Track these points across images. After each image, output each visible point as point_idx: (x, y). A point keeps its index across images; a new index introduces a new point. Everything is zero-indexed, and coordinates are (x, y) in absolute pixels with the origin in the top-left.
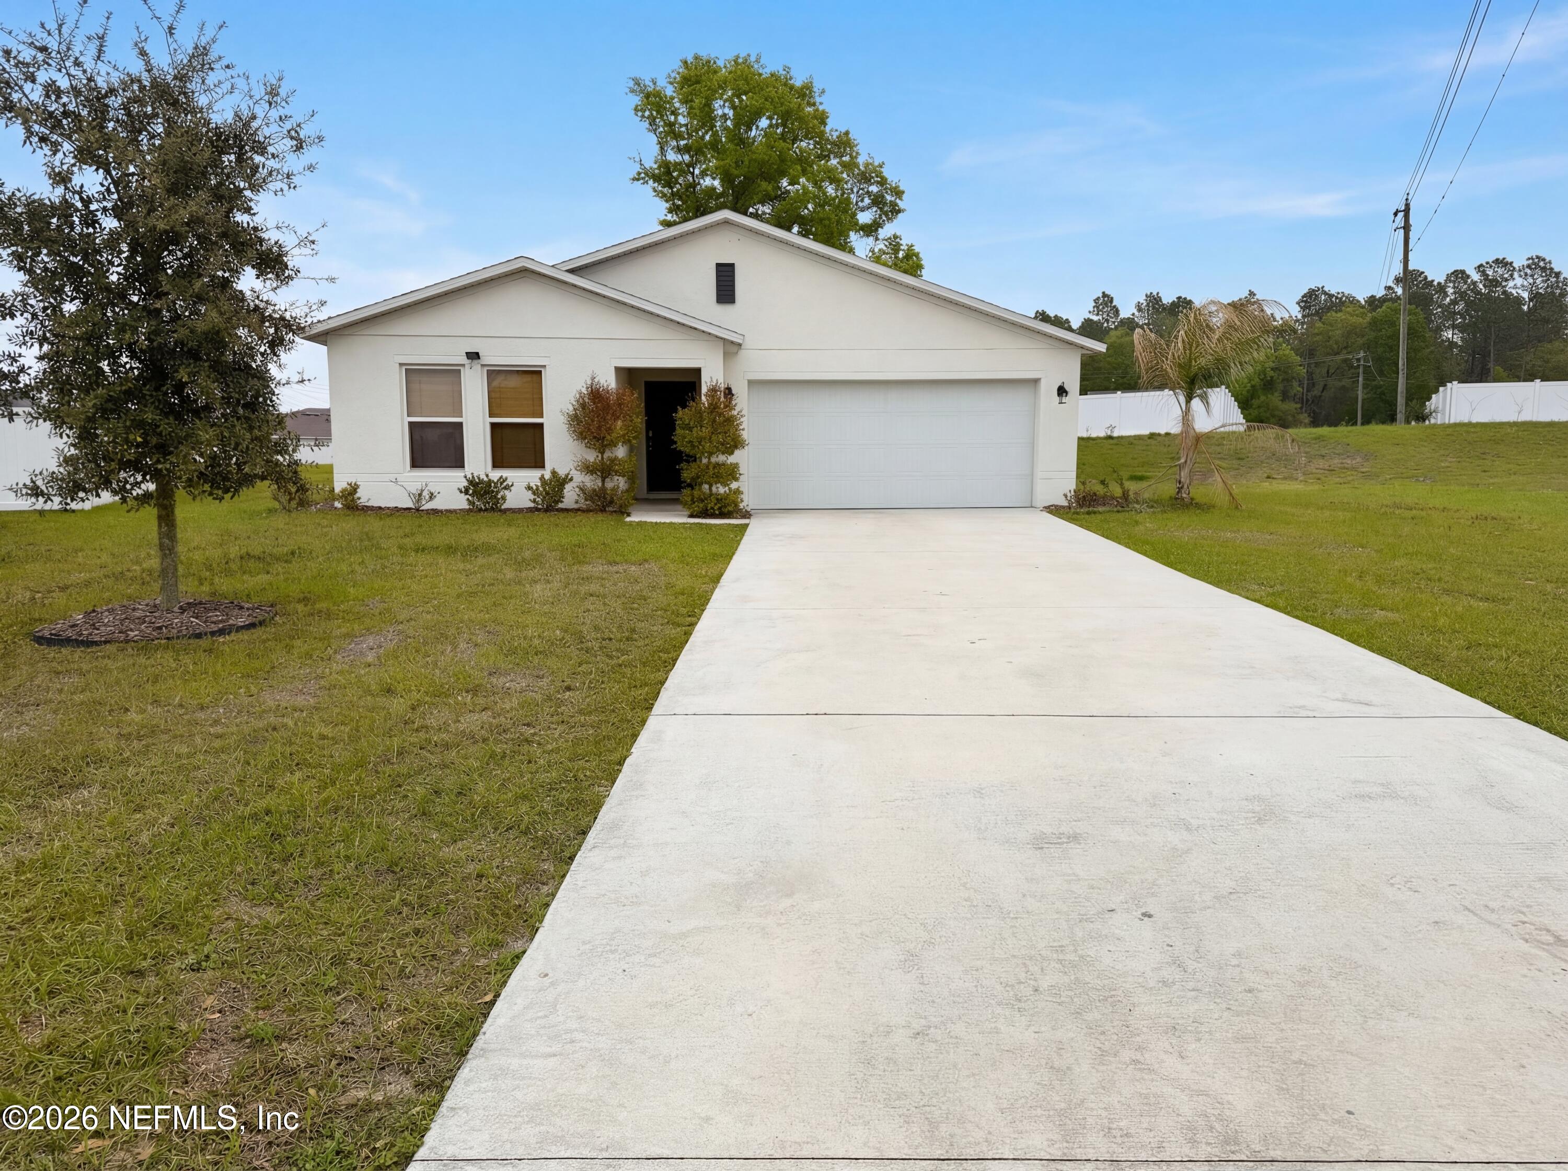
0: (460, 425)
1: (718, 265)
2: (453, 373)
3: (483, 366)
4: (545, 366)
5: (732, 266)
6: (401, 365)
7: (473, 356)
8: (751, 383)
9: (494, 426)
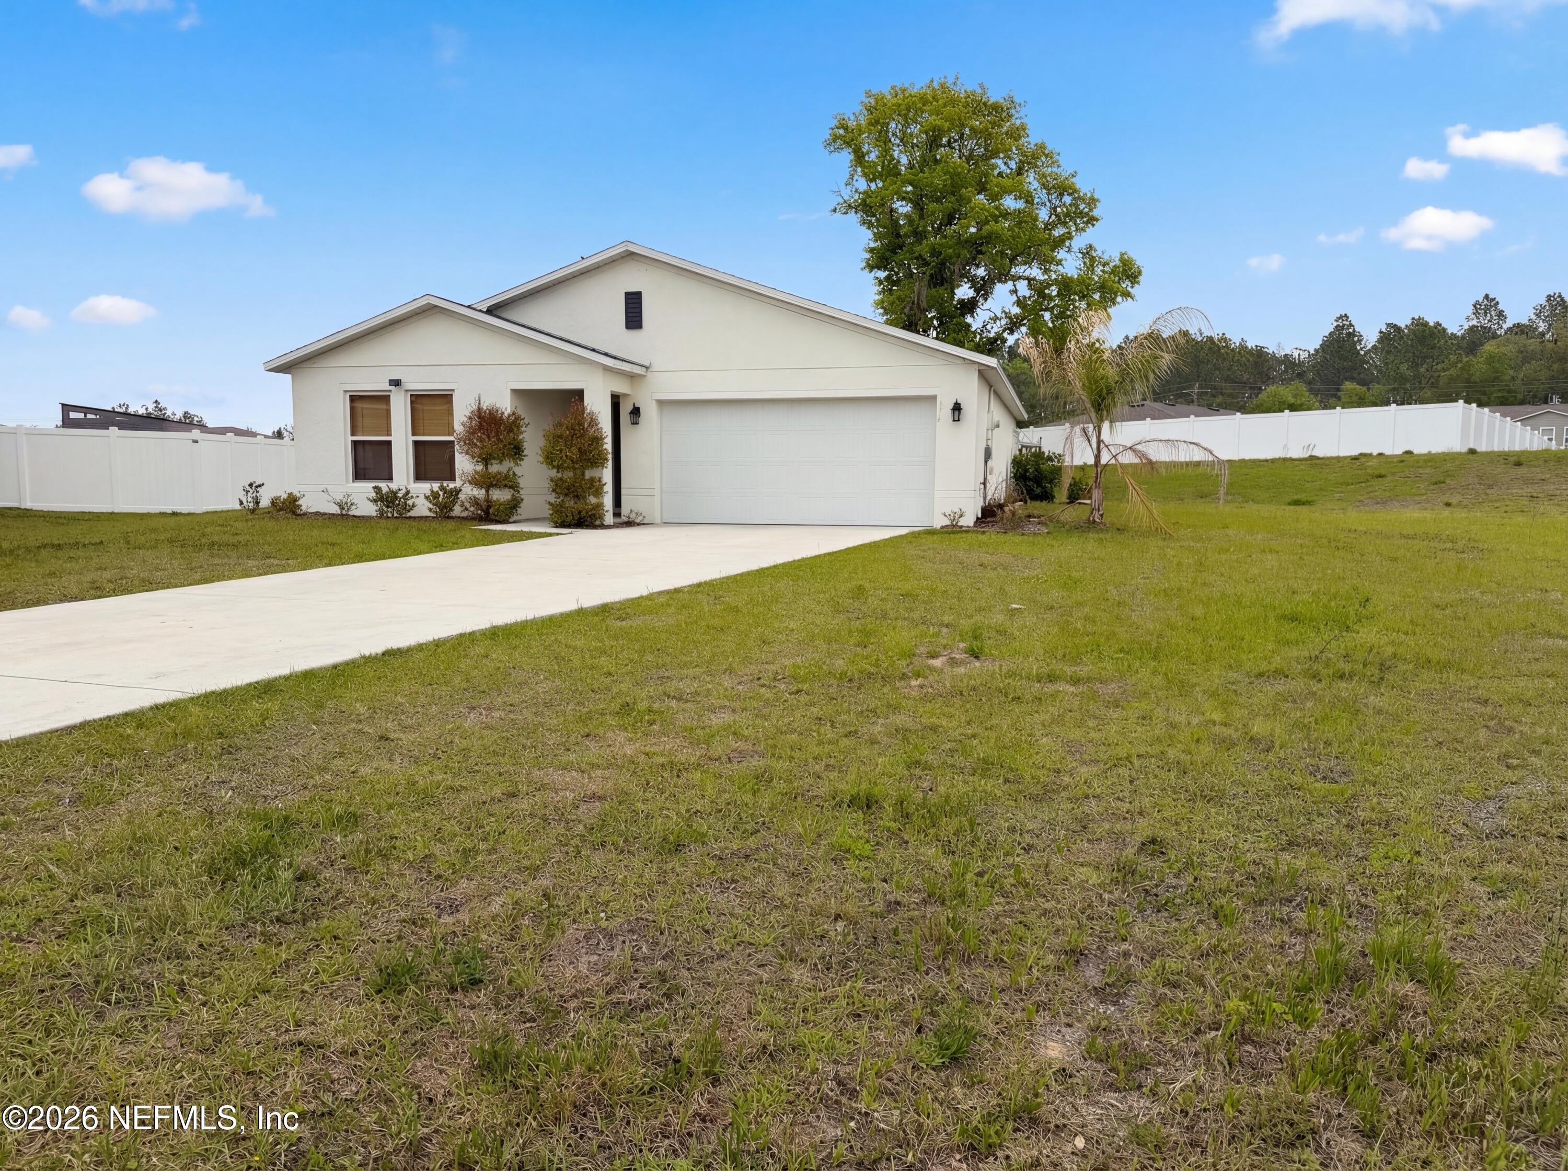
0: (389, 443)
1: (626, 293)
2: (384, 399)
3: (407, 391)
4: (453, 390)
5: (639, 294)
6: (346, 391)
7: (396, 383)
8: (661, 403)
9: (416, 444)
